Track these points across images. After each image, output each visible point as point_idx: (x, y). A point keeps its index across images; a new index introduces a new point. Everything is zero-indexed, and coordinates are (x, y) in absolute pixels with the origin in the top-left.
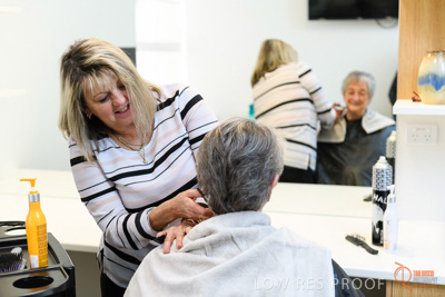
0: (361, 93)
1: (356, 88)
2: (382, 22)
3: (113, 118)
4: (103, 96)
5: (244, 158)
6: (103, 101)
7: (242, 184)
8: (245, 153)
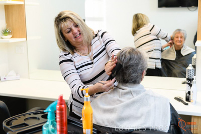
0: (181, 37)
1: (179, 35)
2: (190, 8)
3: (74, 40)
4: (69, 30)
5: (129, 66)
6: (69, 32)
7: (129, 76)
8: (129, 64)
